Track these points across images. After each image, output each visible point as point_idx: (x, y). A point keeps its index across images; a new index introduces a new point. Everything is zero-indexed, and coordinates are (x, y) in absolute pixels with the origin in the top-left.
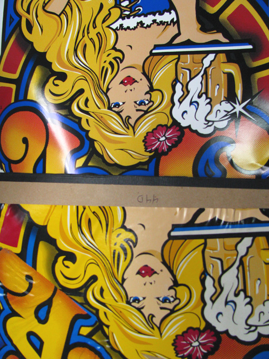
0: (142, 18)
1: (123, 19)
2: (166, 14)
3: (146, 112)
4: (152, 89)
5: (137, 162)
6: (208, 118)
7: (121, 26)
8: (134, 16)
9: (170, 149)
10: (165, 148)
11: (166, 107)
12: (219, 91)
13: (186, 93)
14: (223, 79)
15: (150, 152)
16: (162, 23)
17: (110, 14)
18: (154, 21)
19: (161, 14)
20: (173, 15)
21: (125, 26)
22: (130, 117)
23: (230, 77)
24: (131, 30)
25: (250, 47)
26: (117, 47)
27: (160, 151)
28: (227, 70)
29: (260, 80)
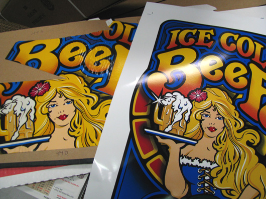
0: (199, 165)
1: (210, 168)
2: (185, 163)
3: (205, 110)
4: (201, 121)
5: (212, 89)
6: (175, 99)
7: (211, 164)
8: (203, 168)
9: (195, 90)
10: (198, 91)
11: (195, 110)
12: (167, 111)
13: (183, 114)
14: (163, 117)
15: (205, 91)
16: (189, 158)
17: (217, 174)
18: (192, 161)
19: (188, 164)
20: (182, 161)
21: (209, 163)
22: (213, 110)
23: (160, 117)
24: (206, 160)
25: (146, 130)
26: (215, 152)
27: (200, 90)
28: (161, 121)
29: (145, 112)
